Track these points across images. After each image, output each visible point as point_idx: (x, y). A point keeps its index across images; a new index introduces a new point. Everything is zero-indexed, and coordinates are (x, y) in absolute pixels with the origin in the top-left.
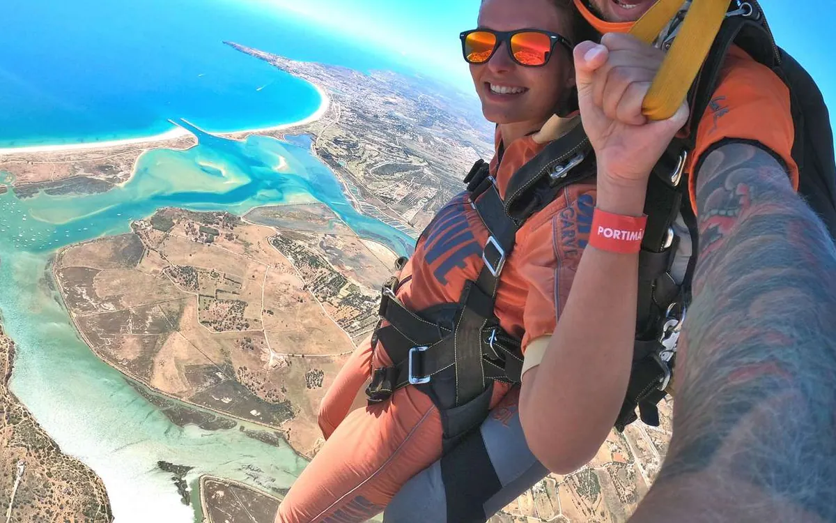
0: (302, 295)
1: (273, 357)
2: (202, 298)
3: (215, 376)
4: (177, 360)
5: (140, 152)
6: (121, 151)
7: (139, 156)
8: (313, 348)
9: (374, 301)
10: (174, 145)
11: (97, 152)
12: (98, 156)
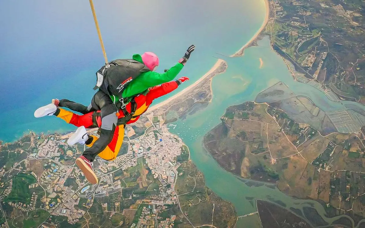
0: (280, 133)
1: (273, 161)
2: (250, 143)
3: (258, 170)
4: (246, 167)
5: (210, 81)
6: (203, 84)
7: (211, 83)
8: (285, 155)
9: (304, 130)
10: (220, 71)
11: (196, 88)
12: (198, 90)
